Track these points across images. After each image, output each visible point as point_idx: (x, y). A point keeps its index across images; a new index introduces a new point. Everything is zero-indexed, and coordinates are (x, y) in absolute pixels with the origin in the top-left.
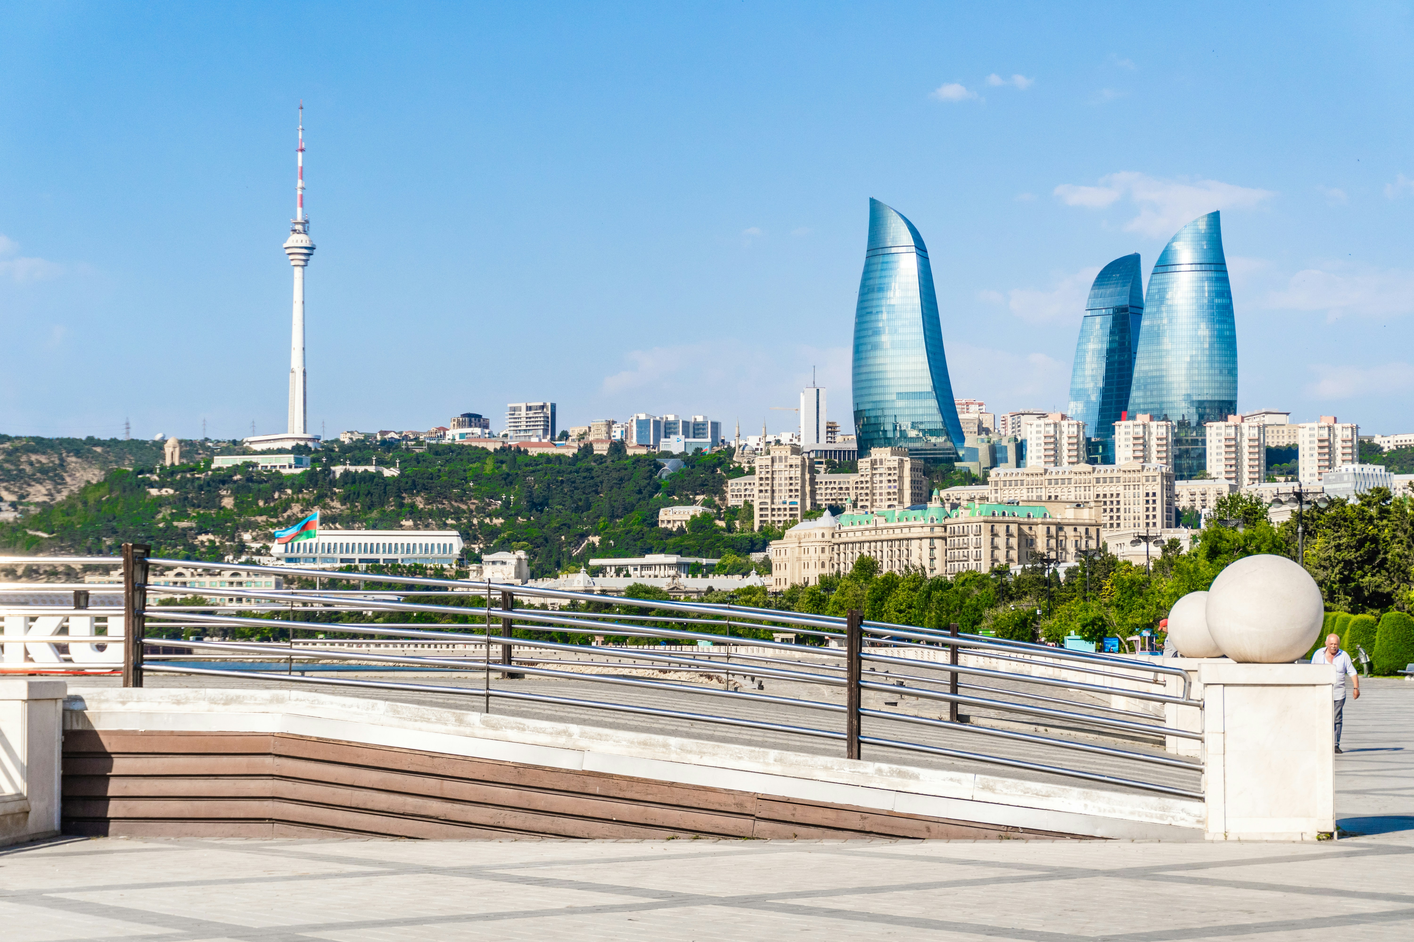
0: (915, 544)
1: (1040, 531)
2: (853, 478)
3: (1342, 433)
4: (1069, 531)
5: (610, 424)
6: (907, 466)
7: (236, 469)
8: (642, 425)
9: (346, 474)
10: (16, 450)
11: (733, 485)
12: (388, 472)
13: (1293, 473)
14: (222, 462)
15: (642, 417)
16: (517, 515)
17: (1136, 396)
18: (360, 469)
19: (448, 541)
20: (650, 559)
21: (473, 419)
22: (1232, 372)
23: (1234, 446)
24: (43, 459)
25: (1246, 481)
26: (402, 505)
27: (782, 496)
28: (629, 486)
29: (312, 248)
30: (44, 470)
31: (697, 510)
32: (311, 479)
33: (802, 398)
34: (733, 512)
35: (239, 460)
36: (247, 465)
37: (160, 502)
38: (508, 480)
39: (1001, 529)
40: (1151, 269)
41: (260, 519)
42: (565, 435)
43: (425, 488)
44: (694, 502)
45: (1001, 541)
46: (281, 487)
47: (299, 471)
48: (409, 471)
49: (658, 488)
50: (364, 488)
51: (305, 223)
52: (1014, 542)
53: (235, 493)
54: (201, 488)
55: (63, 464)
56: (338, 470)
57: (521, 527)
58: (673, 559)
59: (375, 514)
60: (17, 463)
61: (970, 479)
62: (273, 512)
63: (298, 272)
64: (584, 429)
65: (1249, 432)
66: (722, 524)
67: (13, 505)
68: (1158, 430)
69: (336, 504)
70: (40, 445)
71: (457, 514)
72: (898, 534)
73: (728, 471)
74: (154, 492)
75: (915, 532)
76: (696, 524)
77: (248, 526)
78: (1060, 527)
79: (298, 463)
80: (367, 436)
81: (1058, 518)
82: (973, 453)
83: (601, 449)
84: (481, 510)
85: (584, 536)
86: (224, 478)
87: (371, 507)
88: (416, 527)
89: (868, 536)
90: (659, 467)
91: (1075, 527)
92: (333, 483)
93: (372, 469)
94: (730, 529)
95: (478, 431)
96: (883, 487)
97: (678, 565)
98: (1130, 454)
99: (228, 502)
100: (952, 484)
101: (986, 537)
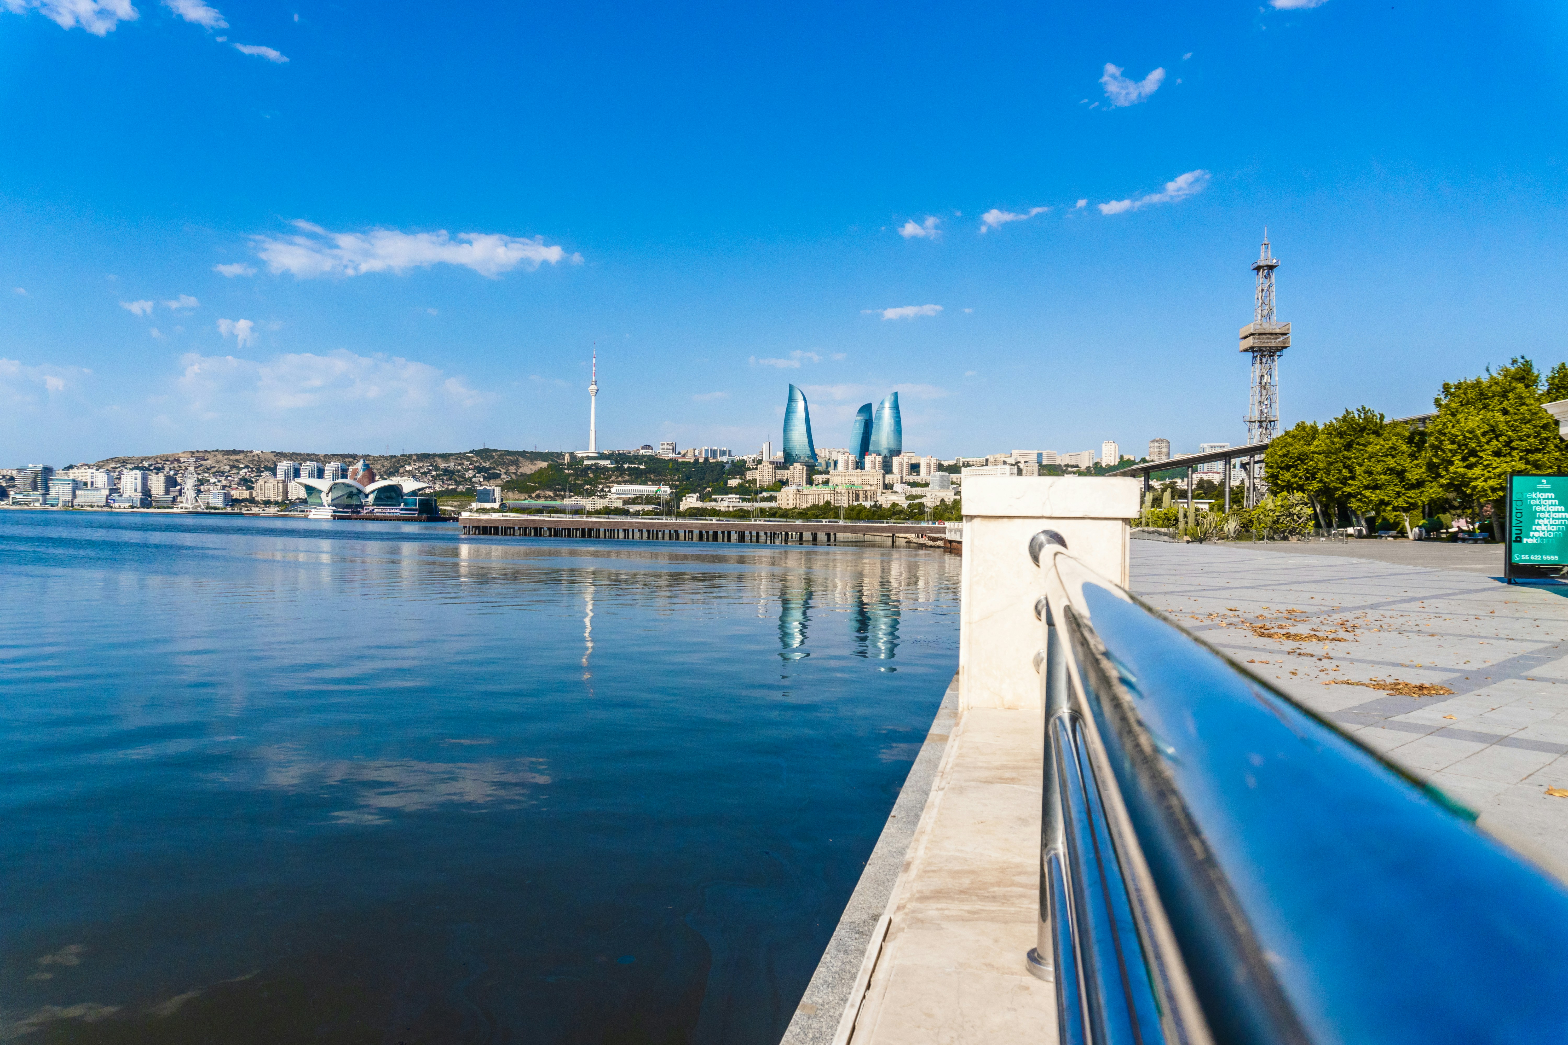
0: (826, 495)
1: (861, 493)
2: (786, 471)
3: (934, 461)
4: (868, 492)
5: (694, 450)
6: (805, 469)
7: (592, 465)
8: (706, 451)
9: (628, 467)
10: (501, 455)
11: (749, 473)
12: (642, 467)
13: (918, 473)
14: (586, 462)
15: (706, 448)
16: (683, 481)
17: (871, 448)
18: (633, 466)
19: (666, 489)
20: (730, 496)
21: (646, 447)
22: (900, 441)
23: (901, 464)
24: (511, 458)
25: (904, 475)
26: (647, 477)
27: (766, 477)
28: (715, 473)
29: (598, 390)
30: (512, 462)
31: (740, 481)
32: (617, 469)
33: (764, 445)
34: (748, 481)
35: (593, 462)
36: (596, 463)
37: (569, 475)
38: (677, 470)
39: (851, 492)
40: (876, 409)
41: (603, 481)
42: (679, 453)
43: (654, 472)
44: (736, 478)
45: (851, 495)
46: (608, 471)
47: (613, 466)
48: (648, 467)
49: (724, 473)
50: (635, 472)
51: (596, 382)
52: (854, 495)
53: (593, 472)
54: (582, 471)
55: (518, 460)
56: (626, 466)
57: (685, 485)
58: (738, 496)
59: (639, 480)
60: (503, 459)
61: (820, 473)
62: (606, 479)
63: (593, 398)
64: (686, 451)
65: (906, 460)
66: (747, 485)
67: (505, 473)
68: (879, 459)
69: (626, 477)
70: (508, 453)
71: (664, 480)
72: (820, 492)
73: (746, 468)
74: (566, 471)
75: (826, 492)
76: (740, 485)
77: (601, 483)
78: (866, 491)
79: (612, 463)
80: (613, 452)
81: (866, 489)
82: (820, 464)
83: (701, 460)
84: (672, 480)
85: (705, 488)
86: (589, 468)
87: (637, 478)
88: (652, 485)
89: (811, 493)
90: (724, 467)
91: (870, 491)
92: (625, 470)
93: (636, 466)
94: (750, 486)
95: (650, 451)
96: (797, 475)
97: (740, 498)
98: (870, 466)
99: (591, 475)
100: (815, 474)
101: (846, 494)
